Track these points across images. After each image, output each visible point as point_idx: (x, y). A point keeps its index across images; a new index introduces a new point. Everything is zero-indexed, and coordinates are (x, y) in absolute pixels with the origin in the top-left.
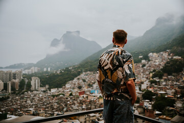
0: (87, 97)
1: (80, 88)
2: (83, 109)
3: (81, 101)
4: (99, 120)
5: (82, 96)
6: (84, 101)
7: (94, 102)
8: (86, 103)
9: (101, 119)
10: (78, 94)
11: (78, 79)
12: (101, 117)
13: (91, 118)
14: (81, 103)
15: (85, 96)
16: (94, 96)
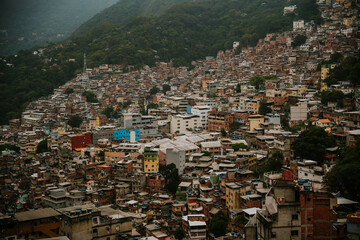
0: (102, 155)
1: (75, 122)
2: (87, 197)
3: (78, 167)
4: (143, 232)
5: (83, 150)
6: (90, 170)
7: (127, 171)
8: (100, 177)
9: (151, 227)
10: (68, 145)
11: (69, 91)
12: (150, 221)
13: (116, 228)
14: (81, 175)
15: (93, 150)
16: (127, 152)
